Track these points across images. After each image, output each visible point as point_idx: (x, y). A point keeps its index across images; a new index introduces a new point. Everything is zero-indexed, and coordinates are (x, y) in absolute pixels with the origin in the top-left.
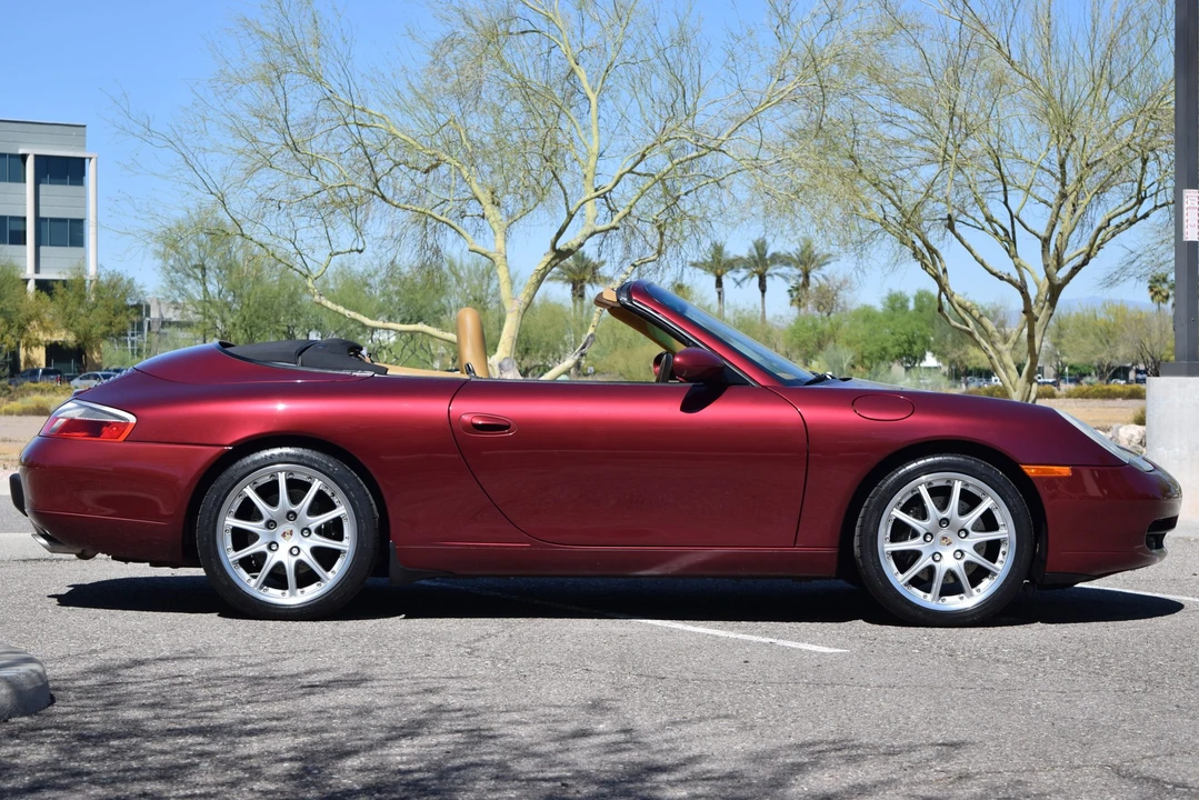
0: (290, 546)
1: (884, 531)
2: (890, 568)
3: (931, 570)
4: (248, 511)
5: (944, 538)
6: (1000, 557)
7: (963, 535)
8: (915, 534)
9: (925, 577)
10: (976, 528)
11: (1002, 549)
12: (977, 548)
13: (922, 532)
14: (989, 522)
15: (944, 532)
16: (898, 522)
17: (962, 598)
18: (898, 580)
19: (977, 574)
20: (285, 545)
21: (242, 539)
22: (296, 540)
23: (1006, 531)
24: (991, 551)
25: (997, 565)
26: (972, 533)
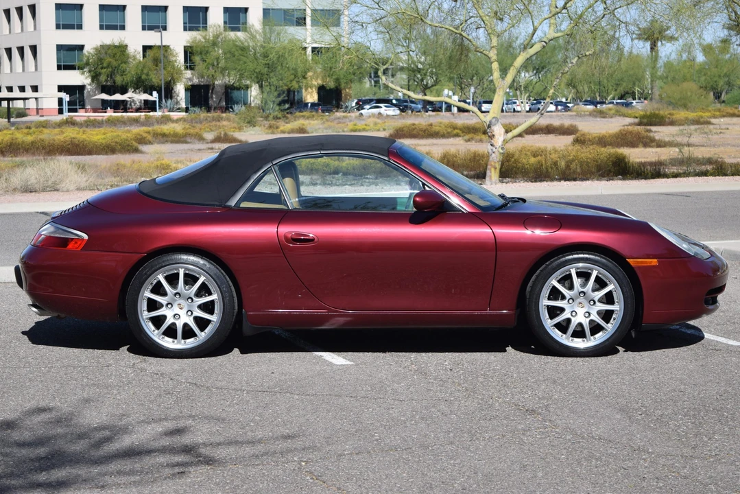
2: (544, 315)
3: (568, 321)
5: (580, 303)
6: (612, 321)
7: (592, 304)
8: (563, 298)
9: (564, 324)
10: (600, 301)
11: (614, 316)
12: (599, 313)
13: (568, 297)
14: (609, 299)
15: (581, 300)
16: (554, 288)
17: (584, 341)
18: (548, 323)
19: (596, 329)
23: (617, 307)
24: (607, 316)
25: (609, 325)
26: (597, 303)
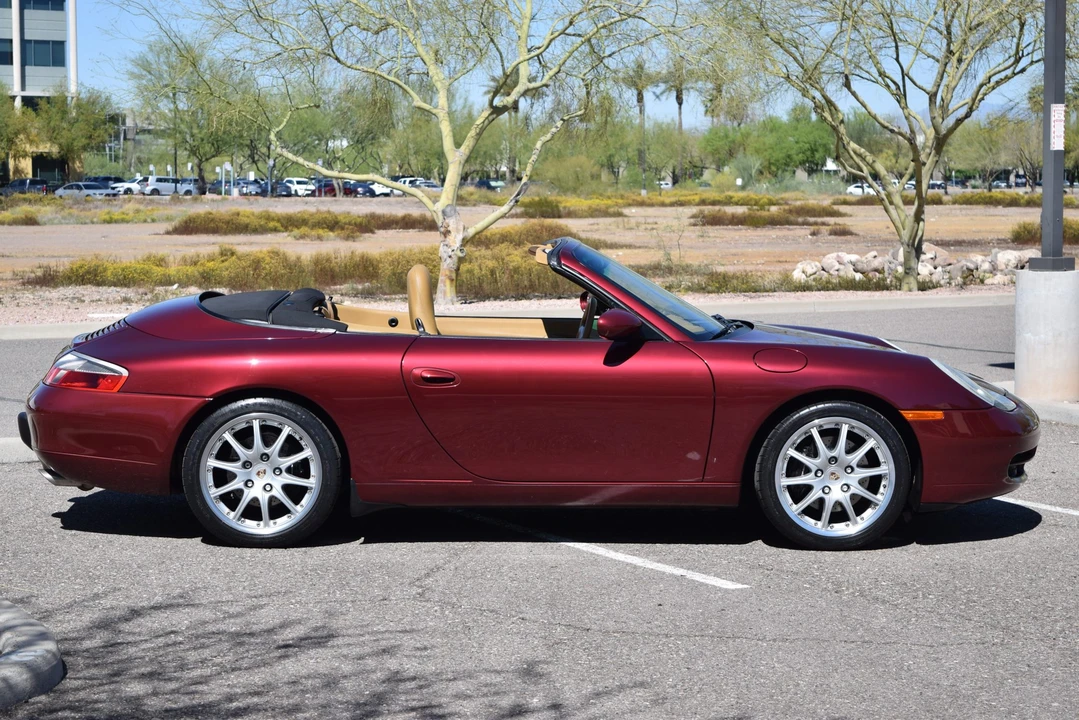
0: (263, 483)
1: (781, 466)
2: (786, 499)
3: (821, 501)
4: (226, 454)
5: (833, 474)
6: (882, 489)
7: (849, 471)
8: (808, 470)
9: (816, 507)
10: (860, 465)
11: (883, 483)
12: (861, 482)
13: (814, 469)
14: (871, 460)
15: (833, 468)
16: (792, 460)
17: (847, 525)
18: (793, 510)
19: (861, 505)
20: (259, 483)
21: (222, 478)
22: (269, 478)
23: (887, 468)
24: (873, 484)
25: (879, 496)
26: (857, 469)
